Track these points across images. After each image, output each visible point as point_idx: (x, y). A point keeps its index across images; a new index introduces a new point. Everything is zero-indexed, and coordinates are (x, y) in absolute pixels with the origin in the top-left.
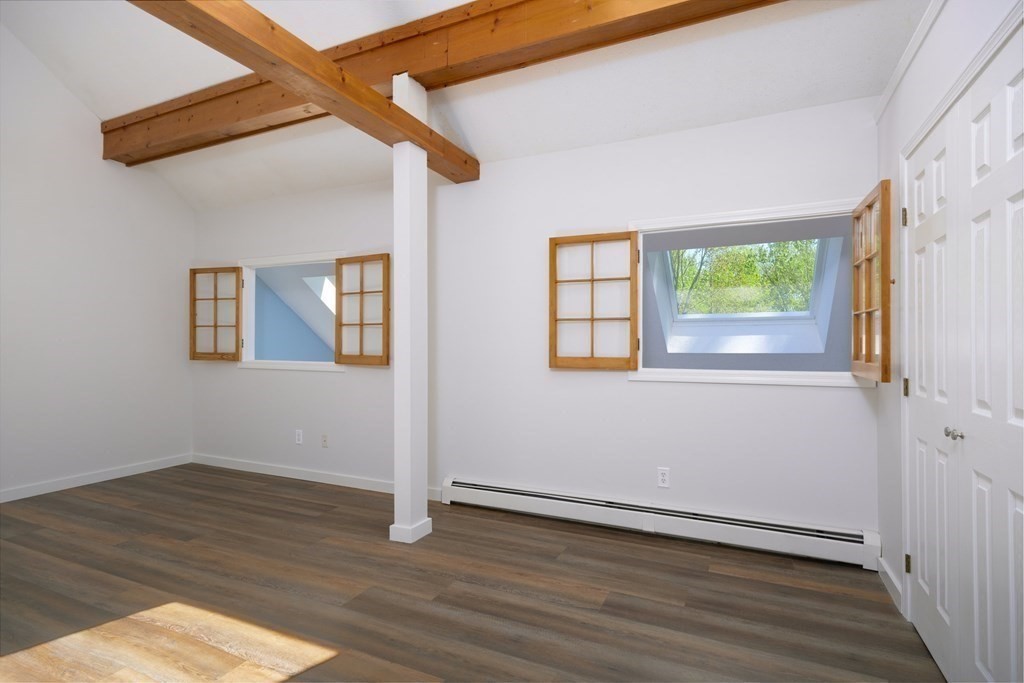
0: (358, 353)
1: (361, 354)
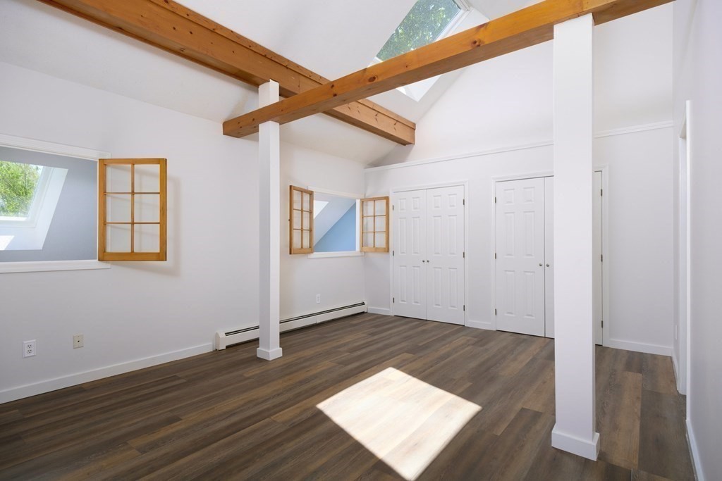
0: (130, 251)
1: (133, 251)
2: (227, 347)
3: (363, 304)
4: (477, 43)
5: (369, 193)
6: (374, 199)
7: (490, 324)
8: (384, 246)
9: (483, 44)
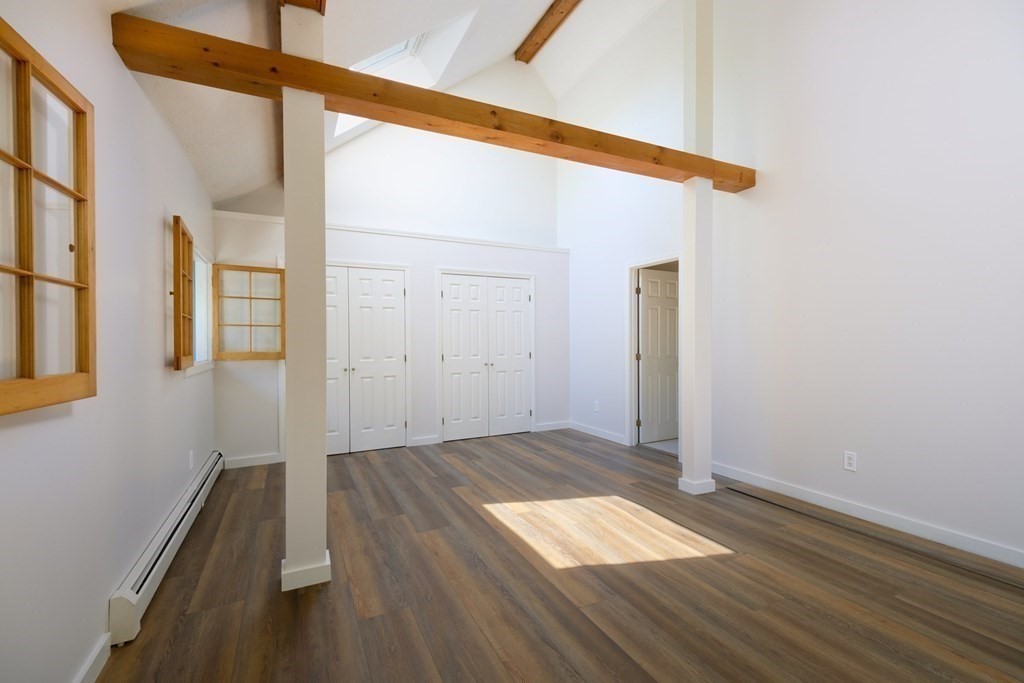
3: (220, 455)
4: (657, 161)
5: (227, 255)
6: (251, 269)
7: (436, 436)
8: (278, 349)
9: (661, 164)
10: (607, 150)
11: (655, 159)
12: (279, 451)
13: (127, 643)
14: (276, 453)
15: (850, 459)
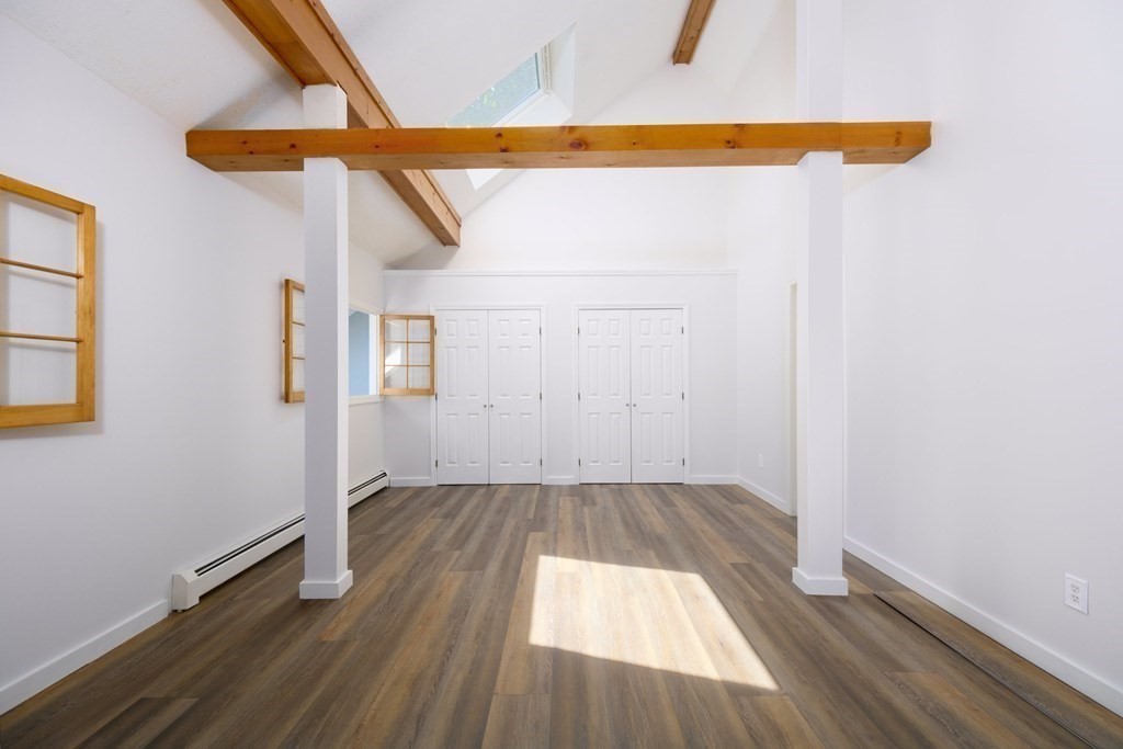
2: (201, 598)
3: (385, 474)
4: (731, 144)
5: (392, 307)
6: (408, 318)
7: (573, 477)
8: (427, 385)
9: (740, 147)
10: (651, 146)
11: (729, 142)
12: (430, 475)
13: (184, 611)
14: (428, 478)
15: (1075, 588)
